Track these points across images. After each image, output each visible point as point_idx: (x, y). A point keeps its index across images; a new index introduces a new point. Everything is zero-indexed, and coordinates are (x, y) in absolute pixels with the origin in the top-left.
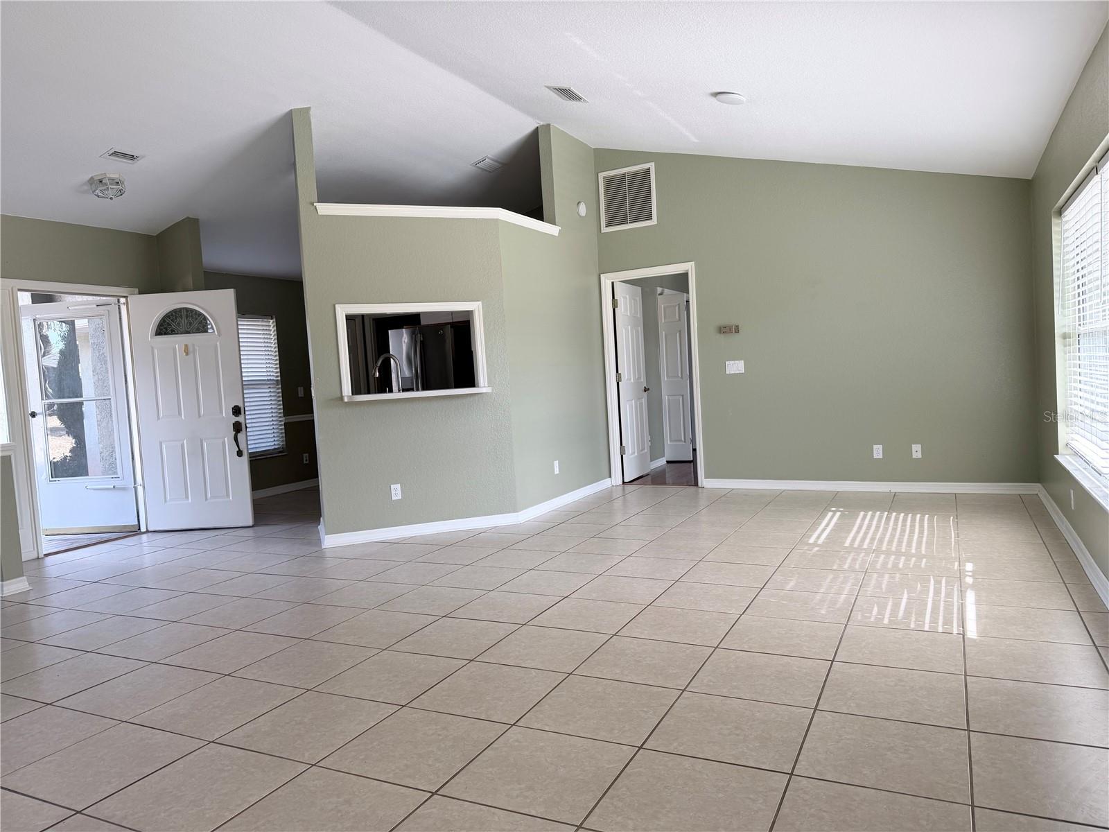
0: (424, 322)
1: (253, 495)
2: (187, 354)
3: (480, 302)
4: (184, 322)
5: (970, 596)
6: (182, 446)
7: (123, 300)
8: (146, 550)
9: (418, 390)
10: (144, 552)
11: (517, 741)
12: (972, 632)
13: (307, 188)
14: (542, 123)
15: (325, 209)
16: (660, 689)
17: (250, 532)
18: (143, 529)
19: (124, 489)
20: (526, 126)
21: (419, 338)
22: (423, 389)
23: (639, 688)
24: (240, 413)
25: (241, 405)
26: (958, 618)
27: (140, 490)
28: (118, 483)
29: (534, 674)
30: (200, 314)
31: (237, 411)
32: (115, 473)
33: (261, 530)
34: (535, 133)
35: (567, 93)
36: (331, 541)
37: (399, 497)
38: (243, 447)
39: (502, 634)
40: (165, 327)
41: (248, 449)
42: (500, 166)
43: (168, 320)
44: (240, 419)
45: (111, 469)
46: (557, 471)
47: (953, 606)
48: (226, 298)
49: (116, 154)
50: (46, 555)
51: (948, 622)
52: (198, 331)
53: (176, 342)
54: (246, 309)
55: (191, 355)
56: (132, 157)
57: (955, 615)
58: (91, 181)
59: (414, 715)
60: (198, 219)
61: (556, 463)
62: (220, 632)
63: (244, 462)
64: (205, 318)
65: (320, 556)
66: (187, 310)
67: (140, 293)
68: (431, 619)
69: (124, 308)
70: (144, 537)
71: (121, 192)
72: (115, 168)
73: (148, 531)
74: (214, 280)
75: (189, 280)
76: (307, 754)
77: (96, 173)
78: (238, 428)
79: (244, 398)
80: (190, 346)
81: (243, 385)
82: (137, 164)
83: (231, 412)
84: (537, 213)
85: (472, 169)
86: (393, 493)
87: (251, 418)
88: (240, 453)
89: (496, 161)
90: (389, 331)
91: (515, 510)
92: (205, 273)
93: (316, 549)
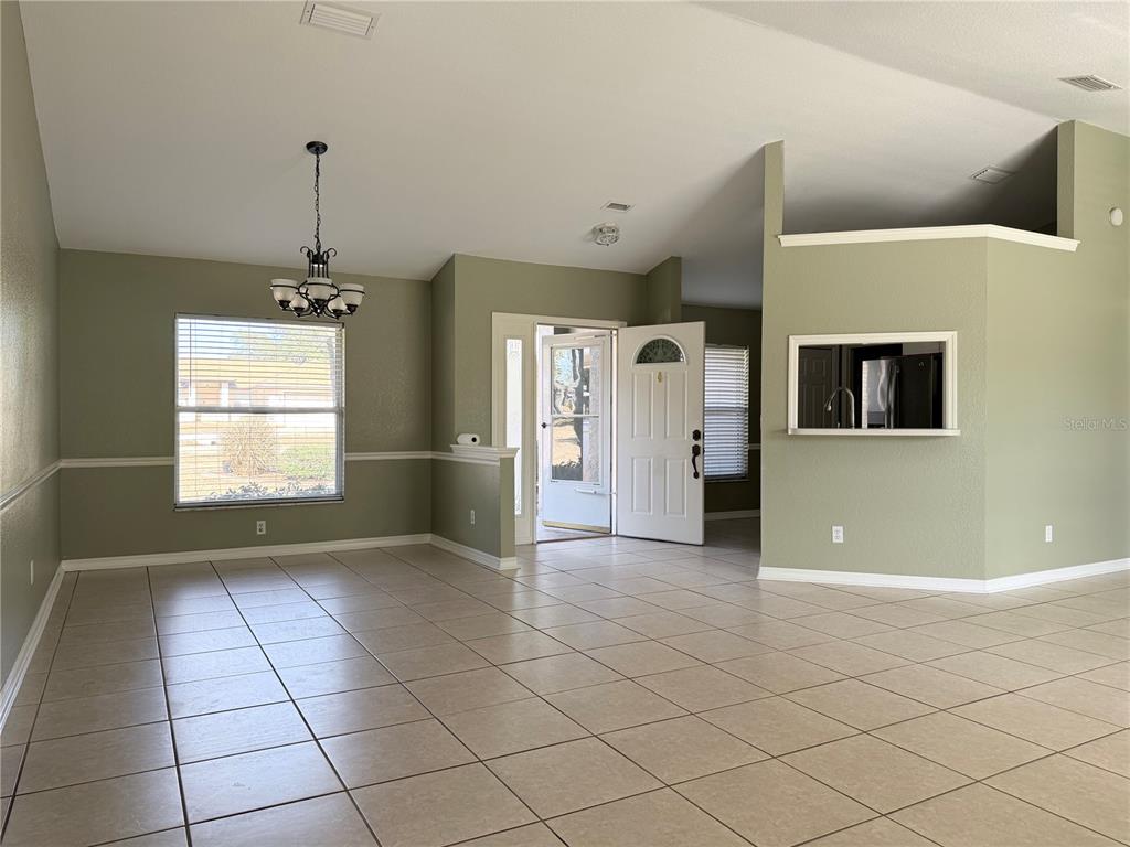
0: (905, 352)
1: (705, 517)
2: (660, 380)
3: (955, 333)
4: (660, 351)
6: (650, 463)
7: (614, 332)
8: (614, 552)
9: (889, 427)
10: (612, 553)
11: (880, 833)
13: (773, 219)
14: (1063, 121)
15: (789, 241)
17: (699, 551)
18: (614, 533)
19: (602, 495)
20: (1043, 126)
21: (896, 370)
22: (896, 427)
24: (699, 437)
25: (701, 430)
27: (614, 497)
28: (598, 490)
29: (932, 768)
30: (674, 345)
31: (697, 435)
32: (598, 480)
33: (711, 551)
34: (1054, 133)
35: (1088, 83)
36: (767, 573)
37: (841, 540)
38: (699, 469)
39: (911, 714)
40: (645, 356)
41: (704, 472)
42: (1006, 175)
43: (648, 350)
44: (699, 443)
45: (595, 477)
46: (1049, 538)
48: (697, 329)
49: (613, 205)
50: (539, 542)
52: (671, 360)
53: (652, 369)
54: (714, 339)
55: (663, 383)
56: (625, 207)
58: (594, 231)
59: (782, 770)
60: (679, 259)
61: (1049, 529)
62: (640, 638)
63: (699, 484)
64: (680, 352)
65: (755, 587)
66: (664, 340)
67: (629, 326)
68: (837, 676)
69: (615, 338)
70: (614, 539)
71: (617, 239)
72: (612, 218)
73: (617, 535)
74: (688, 313)
75: (668, 315)
77: (597, 224)
78: (696, 451)
79: (704, 423)
80: (663, 374)
81: (705, 412)
82: (629, 212)
83: (691, 435)
84: (1051, 229)
85: (971, 183)
86: (834, 535)
87: (709, 443)
88: (696, 475)
89: (1001, 171)
90: (864, 362)
91: (982, 577)
92: (683, 306)
93: (750, 578)
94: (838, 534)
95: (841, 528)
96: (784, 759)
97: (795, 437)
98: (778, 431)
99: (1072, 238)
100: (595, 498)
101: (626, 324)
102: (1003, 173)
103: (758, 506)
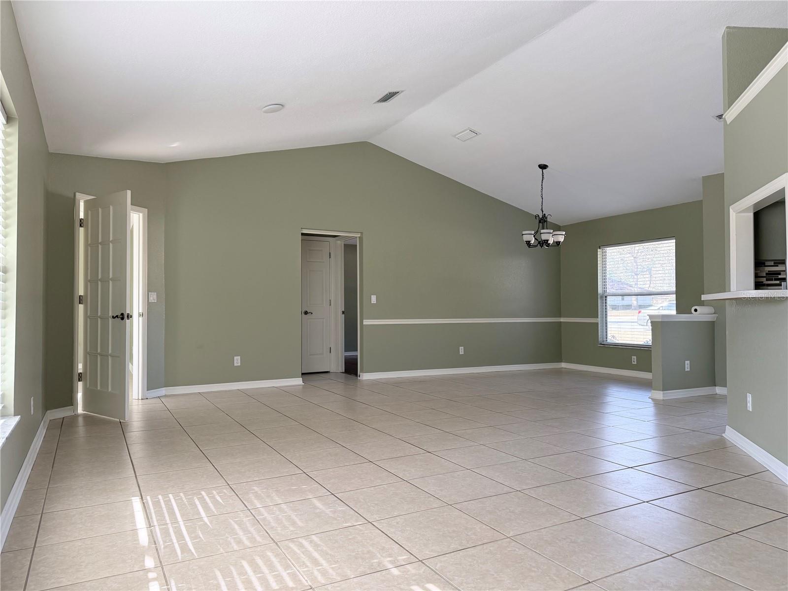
26: (149, 509)
47: (157, 521)
51: (157, 504)
57: (152, 511)
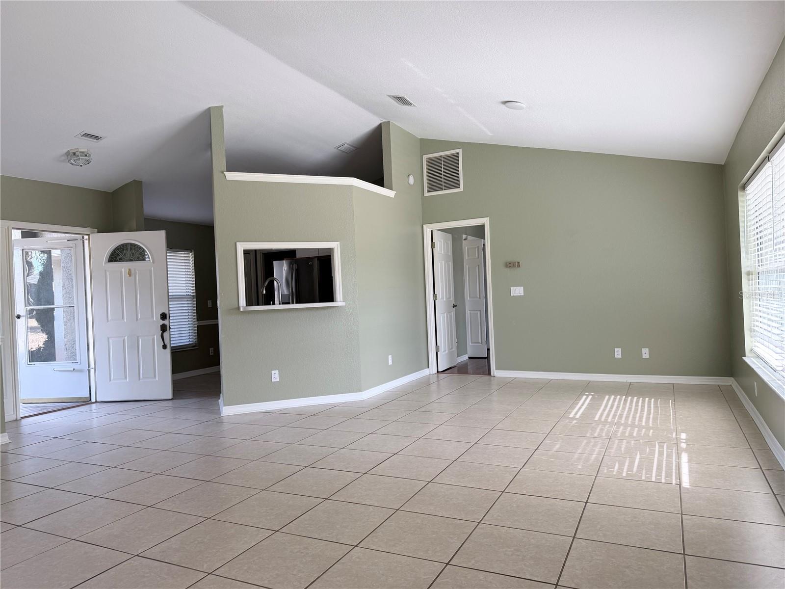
0: (298, 256)
1: (173, 377)
2: (130, 275)
3: (339, 243)
4: (129, 253)
5: (685, 457)
6: (124, 341)
7: (86, 237)
8: (95, 415)
9: (293, 303)
10: (92, 416)
11: (358, 558)
12: (686, 483)
13: (219, 162)
14: (384, 121)
15: (231, 176)
16: (463, 522)
17: (170, 403)
18: (93, 400)
19: (81, 371)
20: (373, 122)
21: (295, 267)
22: (297, 303)
23: (447, 520)
24: (166, 318)
25: (167, 312)
26: (676, 473)
27: (92, 371)
28: (76, 367)
29: (371, 509)
30: (141, 248)
31: (164, 316)
32: (75, 359)
33: (178, 402)
34: (378, 130)
35: (402, 100)
36: (228, 411)
37: (278, 380)
38: (167, 342)
39: (349, 480)
40: (116, 256)
41: (171, 344)
42: (355, 149)
44: (166, 322)
45: (72, 357)
46: (390, 363)
47: (672, 463)
48: (160, 236)
49: (86, 135)
50: (23, 418)
51: (669, 475)
52: (138, 259)
53: (122, 267)
54: (173, 245)
55: (133, 277)
56: (97, 138)
57: (674, 471)
58: (68, 154)
59: (284, 538)
60: (141, 182)
61: (390, 357)
62: (146, 475)
63: (168, 353)
64: (144, 251)
65: (219, 421)
66: (131, 244)
67: (98, 232)
68: (298, 468)
69: (86, 242)
70: (94, 406)
71: (88, 162)
72: (85, 145)
73: (96, 402)
74: (151, 224)
75: (134, 224)
76: (205, 566)
77: (72, 147)
78: (164, 328)
79: (169, 308)
80: (133, 272)
81: (169, 298)
82: (101, 143)
83: (159, 317)
84: (380, 182)
85: (335, 151)
86: (273, 376)
87: (173, 322)
88: (165, 347)
89: (351, 146)
90: (274, 262)
91: (360, 390)
92: (145, 219)
93: (217, 416)
94: (275, 376)
95: (277, 372)
96: (284, 530)
97: (245, 312)
98: (232, 309)
99: (392, 189)
100: (76, 374)
101: (96, 230)
102: (353, 148)
103: (218, 363)
